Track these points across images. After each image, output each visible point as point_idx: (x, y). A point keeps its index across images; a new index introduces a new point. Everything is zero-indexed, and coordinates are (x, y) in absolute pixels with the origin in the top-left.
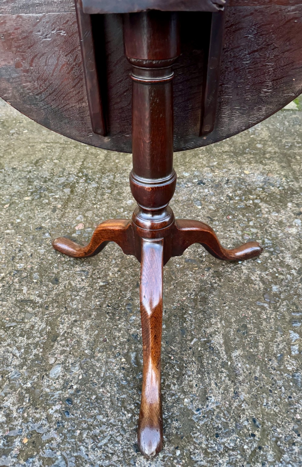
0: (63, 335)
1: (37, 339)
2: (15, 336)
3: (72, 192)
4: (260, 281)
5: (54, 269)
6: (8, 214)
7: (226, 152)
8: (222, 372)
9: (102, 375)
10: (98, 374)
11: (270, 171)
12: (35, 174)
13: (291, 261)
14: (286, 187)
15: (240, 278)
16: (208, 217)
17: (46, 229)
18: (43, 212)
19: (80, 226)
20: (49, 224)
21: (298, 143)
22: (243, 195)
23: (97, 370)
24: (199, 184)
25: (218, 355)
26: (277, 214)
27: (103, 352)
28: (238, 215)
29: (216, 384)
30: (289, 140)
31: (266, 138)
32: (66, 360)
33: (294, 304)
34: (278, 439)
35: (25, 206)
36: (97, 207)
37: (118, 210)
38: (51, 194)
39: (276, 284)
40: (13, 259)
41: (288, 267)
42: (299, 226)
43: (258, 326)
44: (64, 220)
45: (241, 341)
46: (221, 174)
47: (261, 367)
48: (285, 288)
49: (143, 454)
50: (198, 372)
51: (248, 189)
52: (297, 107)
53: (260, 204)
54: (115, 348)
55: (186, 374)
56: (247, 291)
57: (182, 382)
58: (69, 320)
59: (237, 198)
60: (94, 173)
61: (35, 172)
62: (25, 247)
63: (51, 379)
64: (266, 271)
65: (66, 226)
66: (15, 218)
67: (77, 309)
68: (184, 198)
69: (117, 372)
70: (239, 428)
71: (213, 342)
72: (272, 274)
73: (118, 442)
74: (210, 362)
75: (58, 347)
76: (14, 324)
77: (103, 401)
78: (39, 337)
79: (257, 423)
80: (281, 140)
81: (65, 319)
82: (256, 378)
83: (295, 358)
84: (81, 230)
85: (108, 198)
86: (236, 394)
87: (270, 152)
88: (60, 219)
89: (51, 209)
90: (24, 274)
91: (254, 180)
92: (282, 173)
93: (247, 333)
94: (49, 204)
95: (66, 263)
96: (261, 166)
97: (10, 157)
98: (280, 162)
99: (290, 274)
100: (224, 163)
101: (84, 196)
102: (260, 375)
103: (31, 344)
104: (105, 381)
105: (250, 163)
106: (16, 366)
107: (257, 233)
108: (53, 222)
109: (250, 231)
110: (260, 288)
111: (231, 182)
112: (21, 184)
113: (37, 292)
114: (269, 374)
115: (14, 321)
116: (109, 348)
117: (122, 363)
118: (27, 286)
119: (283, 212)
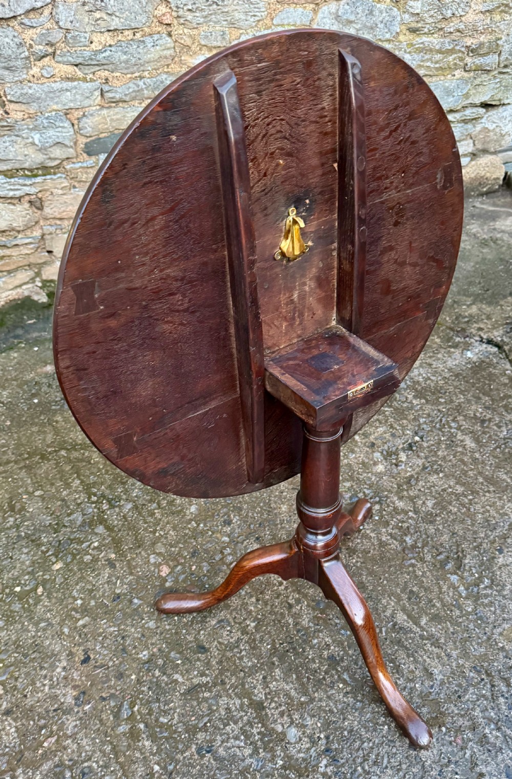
0: (266, 698)
1: (245, 718)
2: (219, 729)
3: (108, 528)
4: (391, 538)
5: (187, 636)
6: (54, 601)
8: (425, 644)
9: (335, 710)
10: (331, 711)
12: (28, 526)
13: (401, 503)
15: (373, 544)
17: (125, 594)
18: (99, 574)
19: (165, 571)
20: (125, 586)
23: (327, 709)
25: (411, 631)
26: (354, 455)
27: (317, 691)
29: (428, 657)
32: (292, 719)
33: (432, 547)
34: (500, 671)
35: (67, 579)
36: (160, 534)
37: (189, 526)
38: (84, 545)
39: (406, 535)
40: (126, 653)
41: (404, 511)
43: (421, 585)
44: (138, 572)
45: (419, 607)
47: (450, 622)
48: (416, 535)
49: (421, 748)
50: (408, 656)
54: (324, 678)
55: (400, 664)
56: (388, 555)
57: (403, 673)
60: (111, 488)
61: (26, 523)
62: (124, 630)
63: (295, 743)
64: (388, 525)
65: (148, 578)
66: (70, 600)
67: (254, 666)
69: (345, 700)
70: (469, 681)
71: (399, 622)
72: (396, 527)
73: (396, 754)
74: (410, 641)
75: (272, 711)
76: (206, 719)
78: (246, 715)
79: (478, 668)
81: (253, 683)
82: (453, 633)
83: (467, 598)
84: (170, 573)
85: (163, 515)
86: (449, 656)
88: (131, 574)
89: (106, 565)
90: (160, 662)
93: (417, 597)
94: (95, 560)
95: (192, 622)
99: (410, 518)
101: (131, 527)
102: (454, 629)
103: (244, 726)
104: (342, 714)
106: (251, 756)
107: (352, 486)
108: (126, 581)
110: (396, 547)
113: (196, 673)
114: (459, 624)
115: (203, 716)
116: (319, 683)
117: (343, 689)
118: (177, 673)
119: (357, 450)
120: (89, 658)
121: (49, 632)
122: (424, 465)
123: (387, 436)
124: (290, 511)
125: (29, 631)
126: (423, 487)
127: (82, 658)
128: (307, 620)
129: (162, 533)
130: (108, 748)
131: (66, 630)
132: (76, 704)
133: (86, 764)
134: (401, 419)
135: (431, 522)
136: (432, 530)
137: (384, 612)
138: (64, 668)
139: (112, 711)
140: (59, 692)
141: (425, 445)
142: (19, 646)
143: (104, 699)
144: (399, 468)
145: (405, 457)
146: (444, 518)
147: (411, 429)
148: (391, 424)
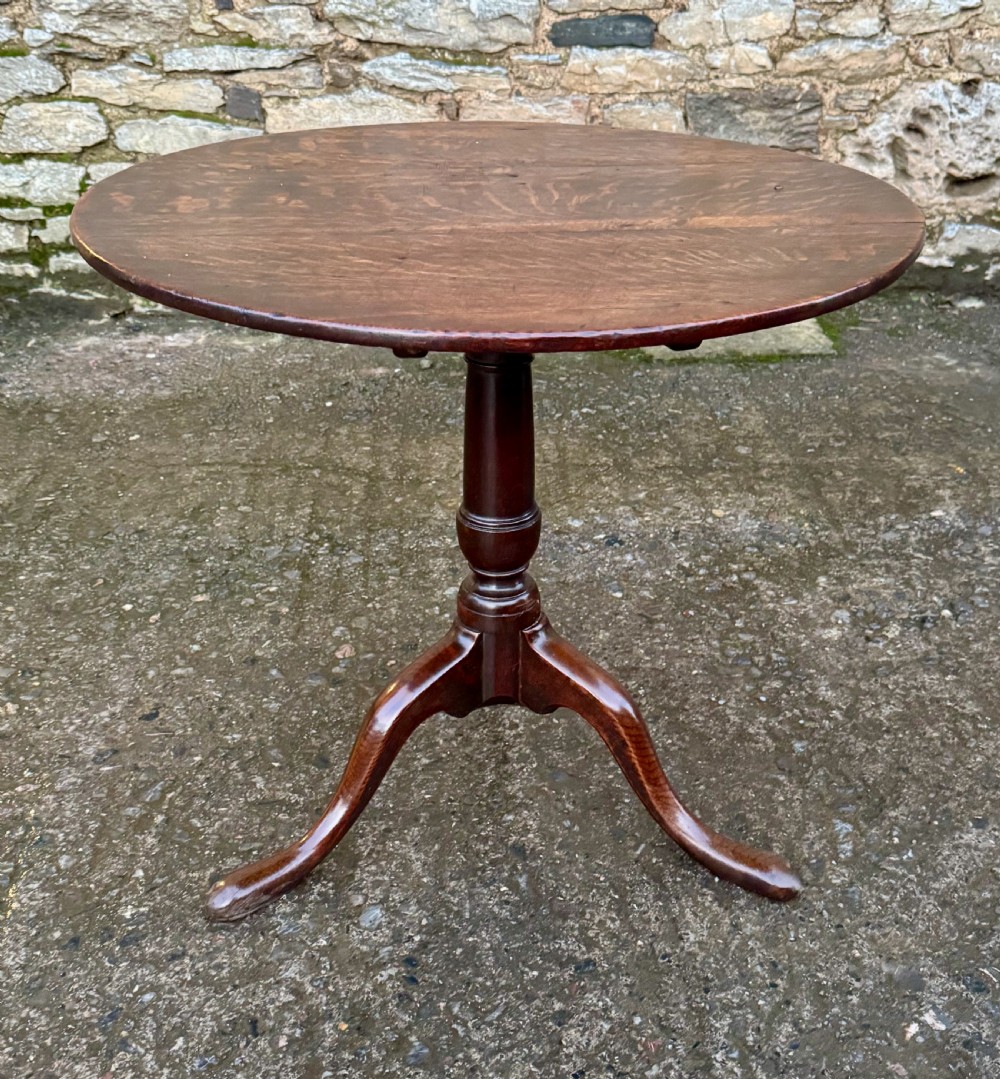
0: (369, 856)
3: (305, 576)
4: (767, 735)
5: (313, 740)
6: (164, 634)
7: (664, 467)
8: (704, 894)
9: (467, 915)
10: (458, 914)
11: (773, 509)
12: (200, 541)
13: (829, 693)
14: (813, 543)
15: (725, 732)
16: (640, 615)
17: (267, 660)
18: (248, 625)
19: (346, 651)
20: (273, 650)
21: (838, 439)
22: (715, 565)
23: (456, 909)
24: (609, 544)
26: (794, 602)
27: (459, 879)
28: (708, 608)
29: (695, 914)
30: (817, 434)
31: (759, 430)
32: (387, 897)
33: (840, 773)
35: (200, 616)
36: (374, 607)
37: (427, 611)
38: (255, 585)
39: (800, 739)
40: (211, 727)
41: (826, 706)
42: (844, 624)
43: (768, 814)
44: (305, 640)
46: (659, 520)
48: (820, 745)
50: (657, 898)
51: (725, 550)
52: (834, 347)
53: (757, 582)
54: (483, 870)
55: (633, 902)
56: (742, 755)
57: (627, 916)
59: (702, 572)
60: (349, 531)
61: (199, 538)
62: (230, 701)
63: (366, 929)
64: (777, 715)
65: (313, 652)
66: (186, 642)
67: (385, 810)
68: (578, 577)
69: (496, 909)
70: (745, 977)
72: (793, 721)
73: (522, 1014)
74: (679, 879)
75: (364, 876)
76: (257, 845)
77: (479, 956)
79: (780, 967)
80: (795, 435)
81: (364, 829)
83: (847, 863)
84: (350, 658)
85: (397, 586)
86: (736, 927)
87: (770, 465)
88: (293, 639)
89: (267, 617)
90: (250, 754)
91: (737, 530)
92: (802, 512)
93: (747, 828)
94: (257, 606)
96: (752, 498)
97: (119, 504)
98: (793, 488)
99: (830, 719)
100: (663, 493)
101: (339, 584)
104: (476, 925)
105: (725, 492)
106: (285, 915)
107: (754, 642)
108: (279, 645)
109: (739, 639)
110: (767, 749)
111: (685, 538)
112: (173, 567)
113: (289, 785)
115: (255, 840)
116: (469, 871)
117: (503, 893)
118: (262, 775)
119: (807, 596)
120: (156, 715)
121: (127, 667)
122: (927, 653)
123: (887, 593)
124: (608, 643)
125: (102, 657)
126: (896, 683)
127: (147, 712)
128: (517, 786)
129: (378, 606)
130: (93, 825)
131: (151, 673)
132: (94, 760)
133: (51, 831)
134: (938, 577)
135: (866, 737)
136: (861, 747)
138: (114, 714)
139: (135, 786)
140: (83, 738)
141: (954, 625)
142: (77, 670)
143: (136, 768)
144: (871, 644)
145: (897, 633)
146: (900, 739)
147: (945, 596)
148: (910, 579)
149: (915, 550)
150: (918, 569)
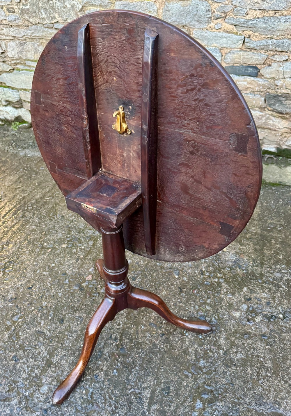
0: (55, 364)
2: (28, 357)
4: (195, 353)
5: (64, 311)
6: (48, 258)
11: (243, 253)
13: (223, 341)
14: (250, 271)
15: (181, 348)
16: (179, 288)
22: (213, 272)
26: (232, 296)
28: (202, 291)
32: (51, 382)
33: (210, 379)
39: (204, 359)
41: (219, 347)
42: (243, 311)
43: (178, 389)
45: (161, 398)
48: (209, 364)
51: (219, 266)
53: (223, 284)
56: (182, 360)
58: (61, 353)
59: (207, 274)
62: (51, 288)
64: (202, 346)
65: (81, 275)
67: (68, 347)
72: (205, 350)
75: (50, 372)
76: (30, 348)
78: (41, 362)
80: (267, 221)
81: (59, 352)
91: (227, 259)
92: (253, 256)
94: (76, 253)
96: (239, 246)
99: (218, 353)
106: (23, 379)
107: (210, 311)
109: (205, 308)
110: (191, 360)
119: (237, 295)
120: (32, 288)
121: (33, 267)
122: (265, 333)
123: (264, 301)
126: (248, 344)
128: (108, 351)
131: (38, 272)
134: (286, 299)
136: (222, 369)
137: (143, 382)
144: (248, 323)
145: (259, 320)
146: (238, 370)
147: (284, 308)
148: (275, 297)
149: (283, 283)
150: (280, 293)
